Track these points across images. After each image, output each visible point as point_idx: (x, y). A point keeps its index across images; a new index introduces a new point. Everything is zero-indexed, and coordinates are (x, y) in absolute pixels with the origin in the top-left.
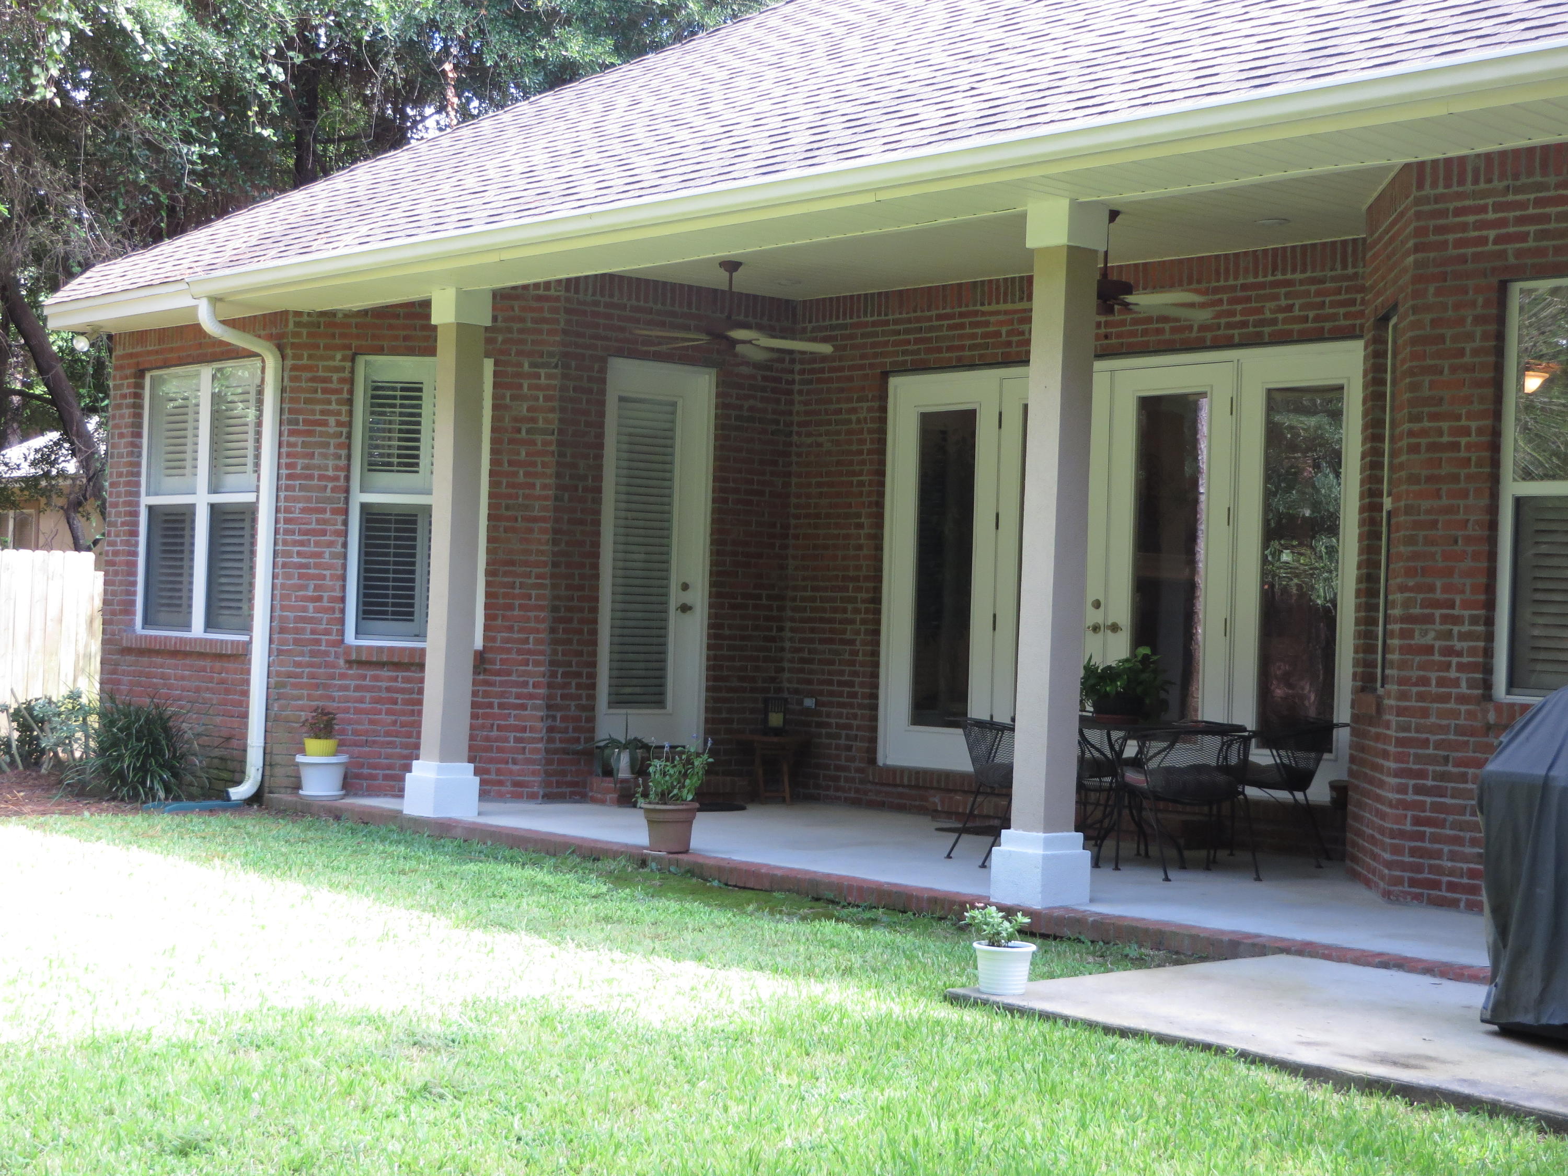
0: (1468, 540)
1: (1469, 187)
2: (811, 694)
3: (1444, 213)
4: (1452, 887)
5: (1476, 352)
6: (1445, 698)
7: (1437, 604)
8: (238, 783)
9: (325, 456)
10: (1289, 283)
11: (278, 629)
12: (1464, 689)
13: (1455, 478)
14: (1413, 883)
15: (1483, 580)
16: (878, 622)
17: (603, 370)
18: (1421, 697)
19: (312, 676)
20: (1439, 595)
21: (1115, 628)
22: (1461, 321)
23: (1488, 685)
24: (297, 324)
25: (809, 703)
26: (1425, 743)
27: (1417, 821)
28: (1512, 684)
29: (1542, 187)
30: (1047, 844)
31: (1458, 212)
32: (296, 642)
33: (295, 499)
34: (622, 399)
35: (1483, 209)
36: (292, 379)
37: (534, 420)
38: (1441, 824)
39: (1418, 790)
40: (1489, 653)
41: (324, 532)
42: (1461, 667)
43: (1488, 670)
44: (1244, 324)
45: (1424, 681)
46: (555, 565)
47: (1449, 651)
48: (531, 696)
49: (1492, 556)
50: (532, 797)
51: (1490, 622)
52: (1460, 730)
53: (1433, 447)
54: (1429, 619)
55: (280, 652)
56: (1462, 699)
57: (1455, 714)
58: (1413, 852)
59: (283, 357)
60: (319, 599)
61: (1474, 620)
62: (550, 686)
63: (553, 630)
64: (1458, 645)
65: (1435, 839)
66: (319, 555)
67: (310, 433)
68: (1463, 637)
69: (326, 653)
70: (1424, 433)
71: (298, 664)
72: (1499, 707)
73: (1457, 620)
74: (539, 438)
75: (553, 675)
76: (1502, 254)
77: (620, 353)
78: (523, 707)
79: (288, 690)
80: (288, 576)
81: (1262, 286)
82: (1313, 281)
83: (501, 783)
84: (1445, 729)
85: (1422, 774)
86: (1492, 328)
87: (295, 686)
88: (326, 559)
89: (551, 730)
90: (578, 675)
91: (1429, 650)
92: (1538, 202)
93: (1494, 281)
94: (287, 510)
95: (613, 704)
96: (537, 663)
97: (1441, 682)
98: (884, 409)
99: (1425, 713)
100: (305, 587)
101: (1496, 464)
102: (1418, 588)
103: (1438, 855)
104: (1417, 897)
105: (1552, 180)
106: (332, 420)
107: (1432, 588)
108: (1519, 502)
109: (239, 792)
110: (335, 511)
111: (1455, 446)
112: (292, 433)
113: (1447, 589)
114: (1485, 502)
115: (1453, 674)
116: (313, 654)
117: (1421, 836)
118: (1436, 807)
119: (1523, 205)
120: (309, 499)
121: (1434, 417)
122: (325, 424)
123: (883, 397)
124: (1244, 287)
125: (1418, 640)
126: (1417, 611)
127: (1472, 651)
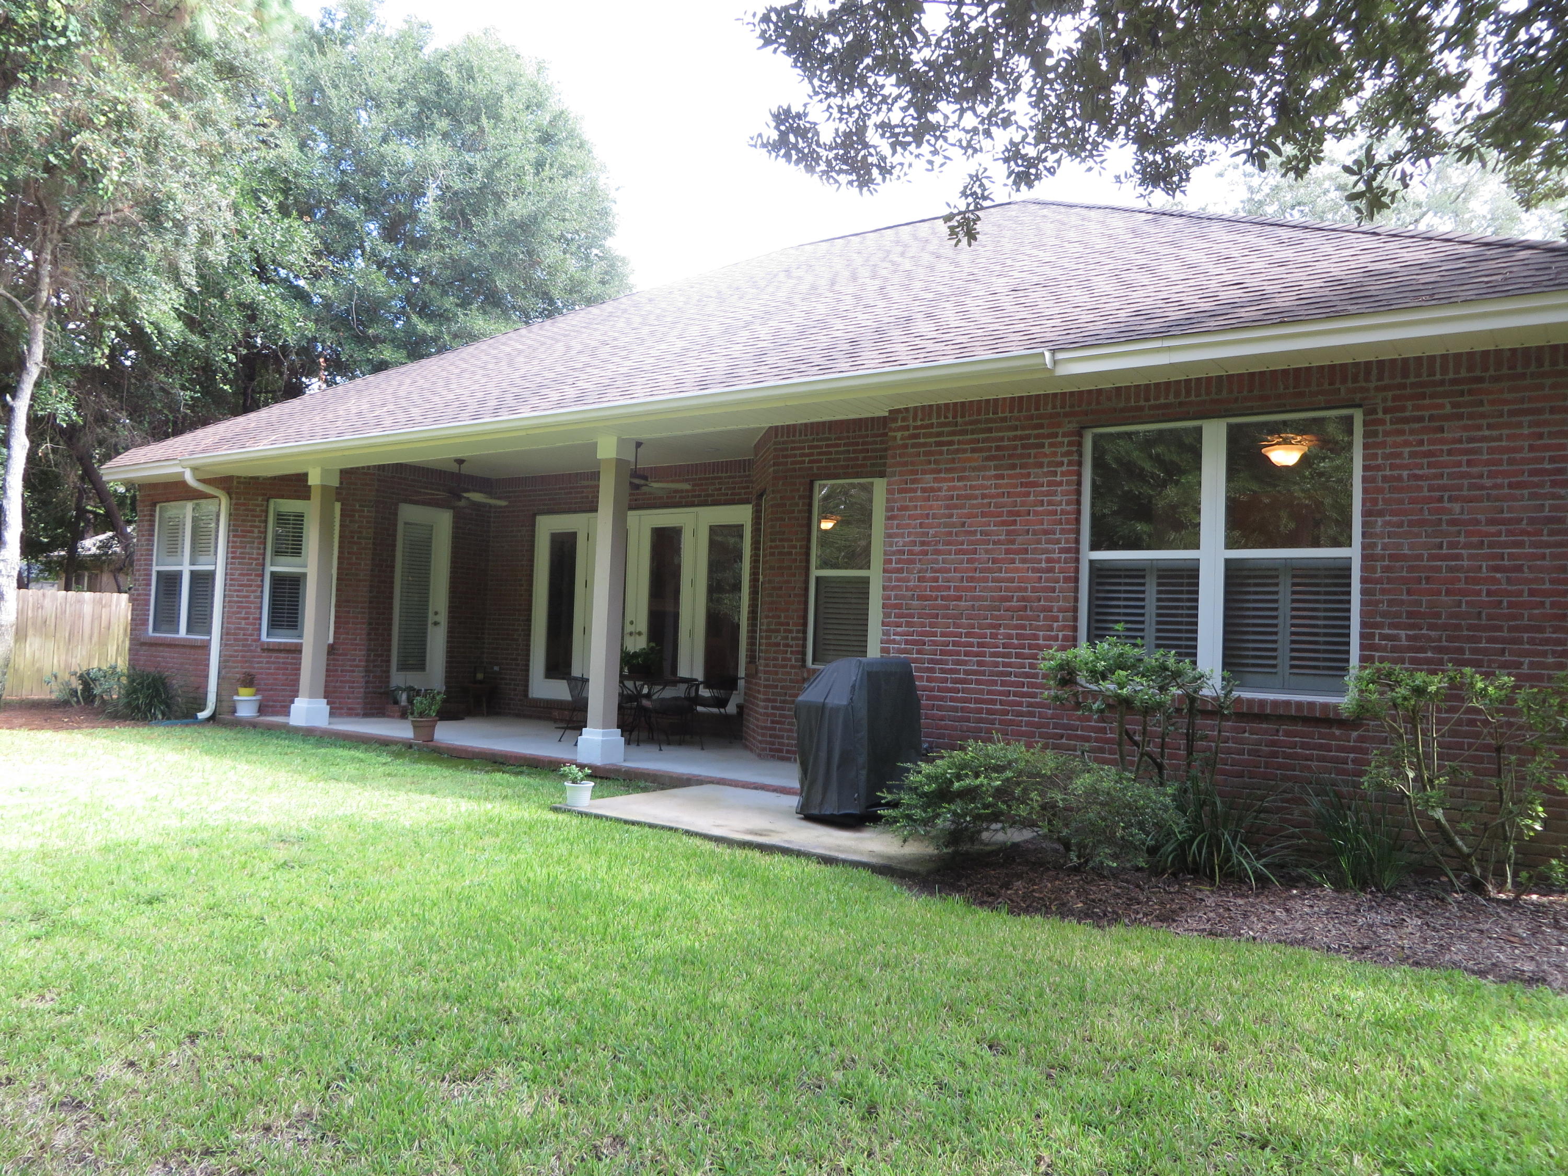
0: (795, 595)
1: (797, 438)
2: (497, 664)
3: (787, 449)
4: (788, 752)
5: (799, 511)
6: (785, 666)
7: (782, 624)
8: (203, 710)
9: (252, 548)
10: (720, 478)
11: (226, 633)
12: (793, 662)
13: (790, 568)
14: (771, 750)
15: (801, 613)
16: (530, 630)
17: (396, 509)
18: (775, 666)
19: (243, 657)
20: (782, 620)
21: (640, 634)
22: (793, 498)
23: (804, 660)
24: (238, 483)
25: (496, 668)
26: (776, 687)
27: (773, 722)
28: (815, 660)
29: (829, 439)
30: (604, 735)
31: (793, 449)
32: (235, 640)
33: (236, 569)
34: (406, 523)
35: (804, 448)
36: (235, 509)
37: (360, 532)
38: (783, 723)
39: (773, 708)
40: (804, 646)
41: (251, 586)
42: (792, 652)
43: (804, 654)
44: (700, 496)
45: (776, 659)
46: (371, 602)
47: (787, 645)
48: (357, 666)
49: (806, 603)
50: (357, 715)
51: (805, 632)
52: (791, 681)
53: (780, 553)
54: (778, 631)
55: (226, 645)
56: (792, 667)
57: (789, 674)
58: (771, 736)
59: (231, 498)
60: (247, 618)
61: (798, 631)
62: (367, 661)
63: (369, 634)
64: (791, 643)
65: (780, 730)
66: (248, 597)
67: (244, 536)
68: (793, 639)
69: (250, 645)
70: (776, 547)
71: (236, 651)
72: (809, 670)
73: (790, 631)
74: (363, 541)
75: (369, 656)
76: (811, 468)
77: (405, 501)
78: (353, 671)
79: (230, 664)
80: (231, 607)
81: (708, 479)
82: (730, 477)
83: (341, 708)
84: (785, 680)
85: (775, 701)
86: (807, 501)
87: (234, 662)
88: (252, 599)
89: (367, 682)
90: (382, 655)
91: (778, 645)
92: (828, 446)
93: (808, 480)
94: (232, 574)
95: (398, 670)
96: (360, 650)
97: (784, 659)
98: (533, 531)
99: (776, 673)
100: (240, 613)
101: (808, 561)
102: (773, 617)
103: (782, 737)
104: (773, 756)
105: (833, 436)
106: (256, 530)
107: (779, 617)
108: (818, 578)
109: (202, 715)
110: (256, 575)
111: (790, 553)
112: (234, 536)
113: (786, 617)
114: (803, 578)
115: (789, 655)
116: (244, 646)
117: (774, 729)
118: (781, 716)
119: (821, 447)
120: (242, 569)
121: (781, 540)
122: (252, 532)
123: (533, 525)
124: (700, 479)
125: (773, 640)
126: (773, 627)
127: (797, 646)
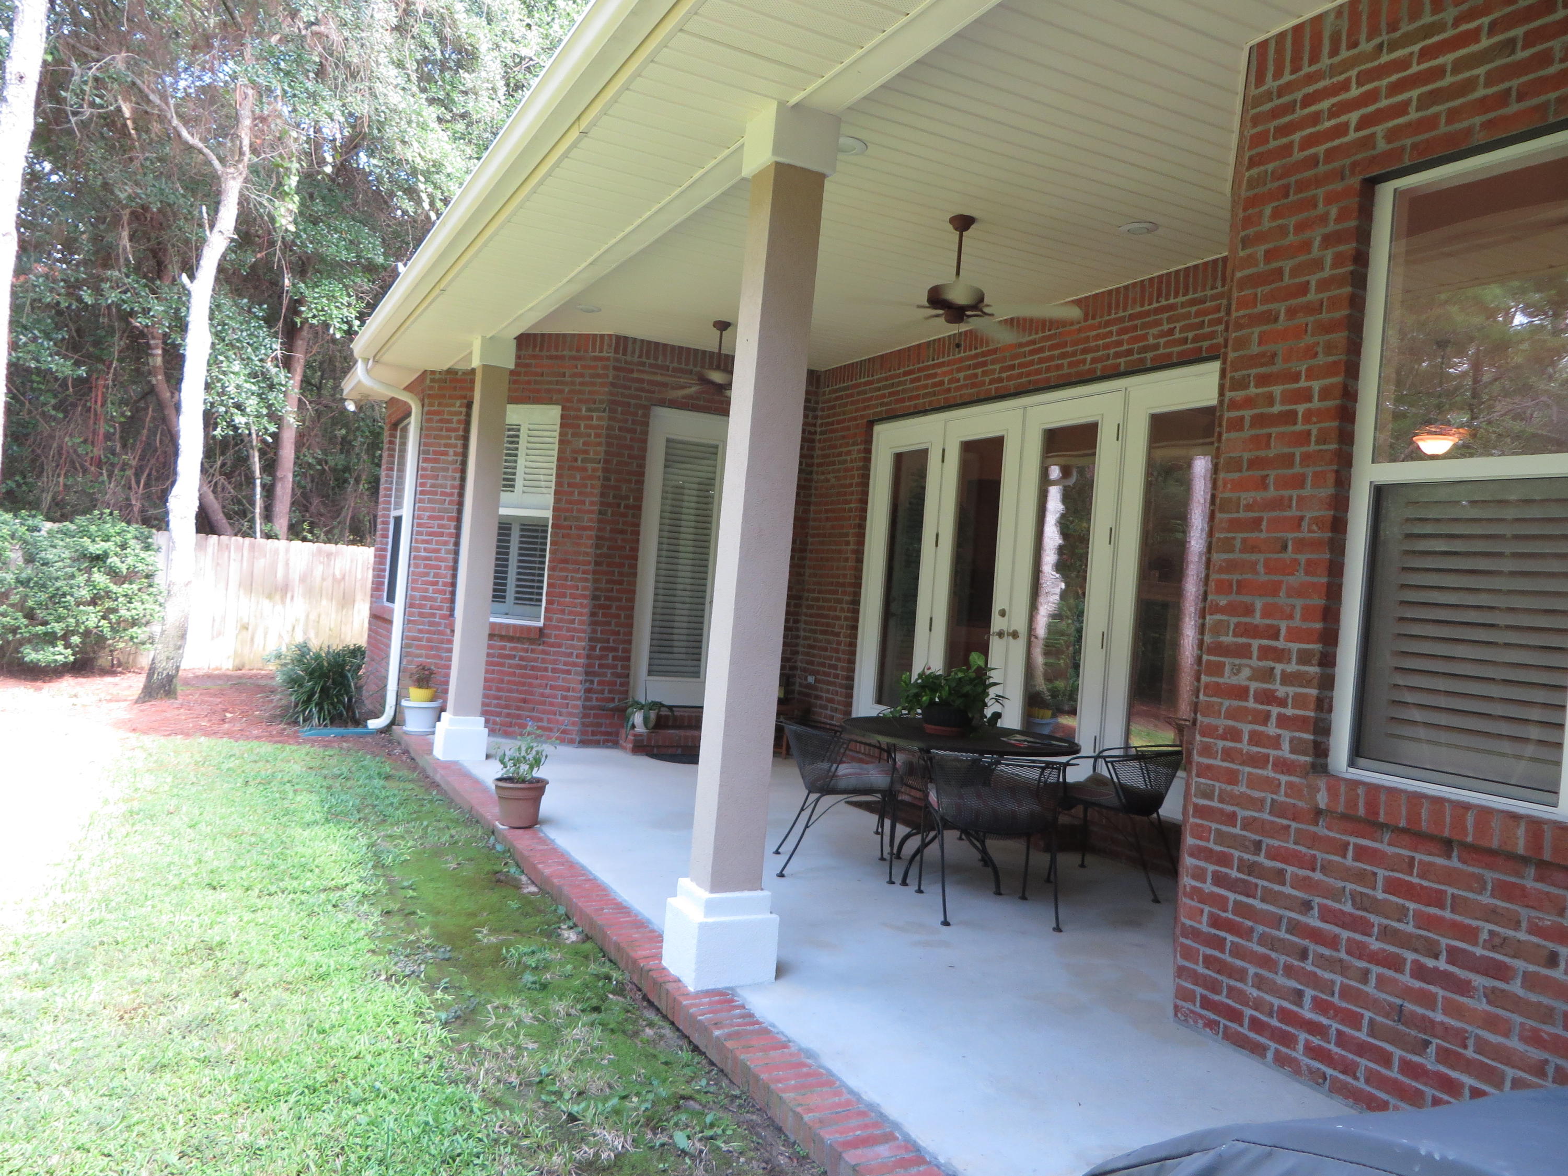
0: (1301, 545)
1: (1326, 61)
2: (813, 673)
3: (1289, 108)
4: (1256, 1025)
5: (1323, 285)
6: (1259, 761)
7: (1253, 631)
8: (377, 716)
9: (445, 478)
11: (410, 604)
12: (1285, 751)
13: (1288, 460)
14: (1207, 1004)
15: (1318, 601)
17: (647, 415)
18: (1228, 755)
19: (429, 640)
20: (1257, 619)
21: (1015, 635)
22: (1306, 246)
23: (1321, 751)
24: (432, 380)
25: (811, 679)
26: (1231, 819)
27: (1215, 922)
28: (1358, 751)
29: (1429, 30)
31: (1308, 101)
32: (421, 615)
33: (424, 509)
34: (668, 440)
35: (1345, 86)
36: (429, 421)
37: (586, 452)
38: (1248, 934)
39: (1219, 880)
40: (1324, 705)
41: (442, 535)
42: (1283, 721)
43: (1323, 729)
44: (1129, 352)
45: (1235, 735)
46: (597, 564)
47: (1268, 697)
48: (575, 664)
49: (1336, 569)
50: (571, 742)
51: (1328, 661)
52: (1278, 809)
53: (1260, 420)
54: (1243, 652)
55: (409, 622)
56: (1283, 766)
57: (1273, 786)
58: (1209, 962)
59: (423, 406)
60: (435, 583)
61: (1304, 657)
62: (589, 657)
63: (593, 614)
64: (1282, 691)
65: (1237, 952)
66: (438, 551)
67: (436, 461)
68: (1287, 679)
69: (439, 624)
70: (1249, 402)
71: (420, 631)
72: (1335, 781)
73: (1280, 655)
74: (590, 466)
75: (593, 648)
76: (1368, 142)
77: (663, 403)
78: (568, 672)
79: (412, 650)
80: (417, 566)
81: (1147, 314)
82: (1193, 302)
83: (550, 730)
84: (1258, 804)
85: (1224, 860)
86: (1348, 248)
87: (418, 647)
88: (443, 554)
89: (588, 691)
90: (615, 649)
91: (1241, 693)
92: (1425, 54)
93: (1355, 181)
94: (419, 517)
96: (580, 639)
97: (1256, 739)
98: (868, 451)
99: (1232, 778)
100: (427, 574)
101: (1346, 437)
102: (1231, 609)
103: (1241, 975)
104: (1211, 1025)
105: (1450, 14)
106: (451, 451)
107: (1248, 610)
108: (1380, 492)
109: (373, 724)
110: (450, 519)
111: (1289, 417)
112: (425, 460)
113: (1268, 612)
114: (1327, 491)
115: (1272, 729)
116: (431, 624)
117: (1219, 944)
118: (1240, 909)
119: (1403, 64)
120: (433, 510)
121: (1263, 380)
122: (445, 454)
124: (1132, 317)
125: (1228, 679)
126: (1228, 639)
127: (1300, 701)
